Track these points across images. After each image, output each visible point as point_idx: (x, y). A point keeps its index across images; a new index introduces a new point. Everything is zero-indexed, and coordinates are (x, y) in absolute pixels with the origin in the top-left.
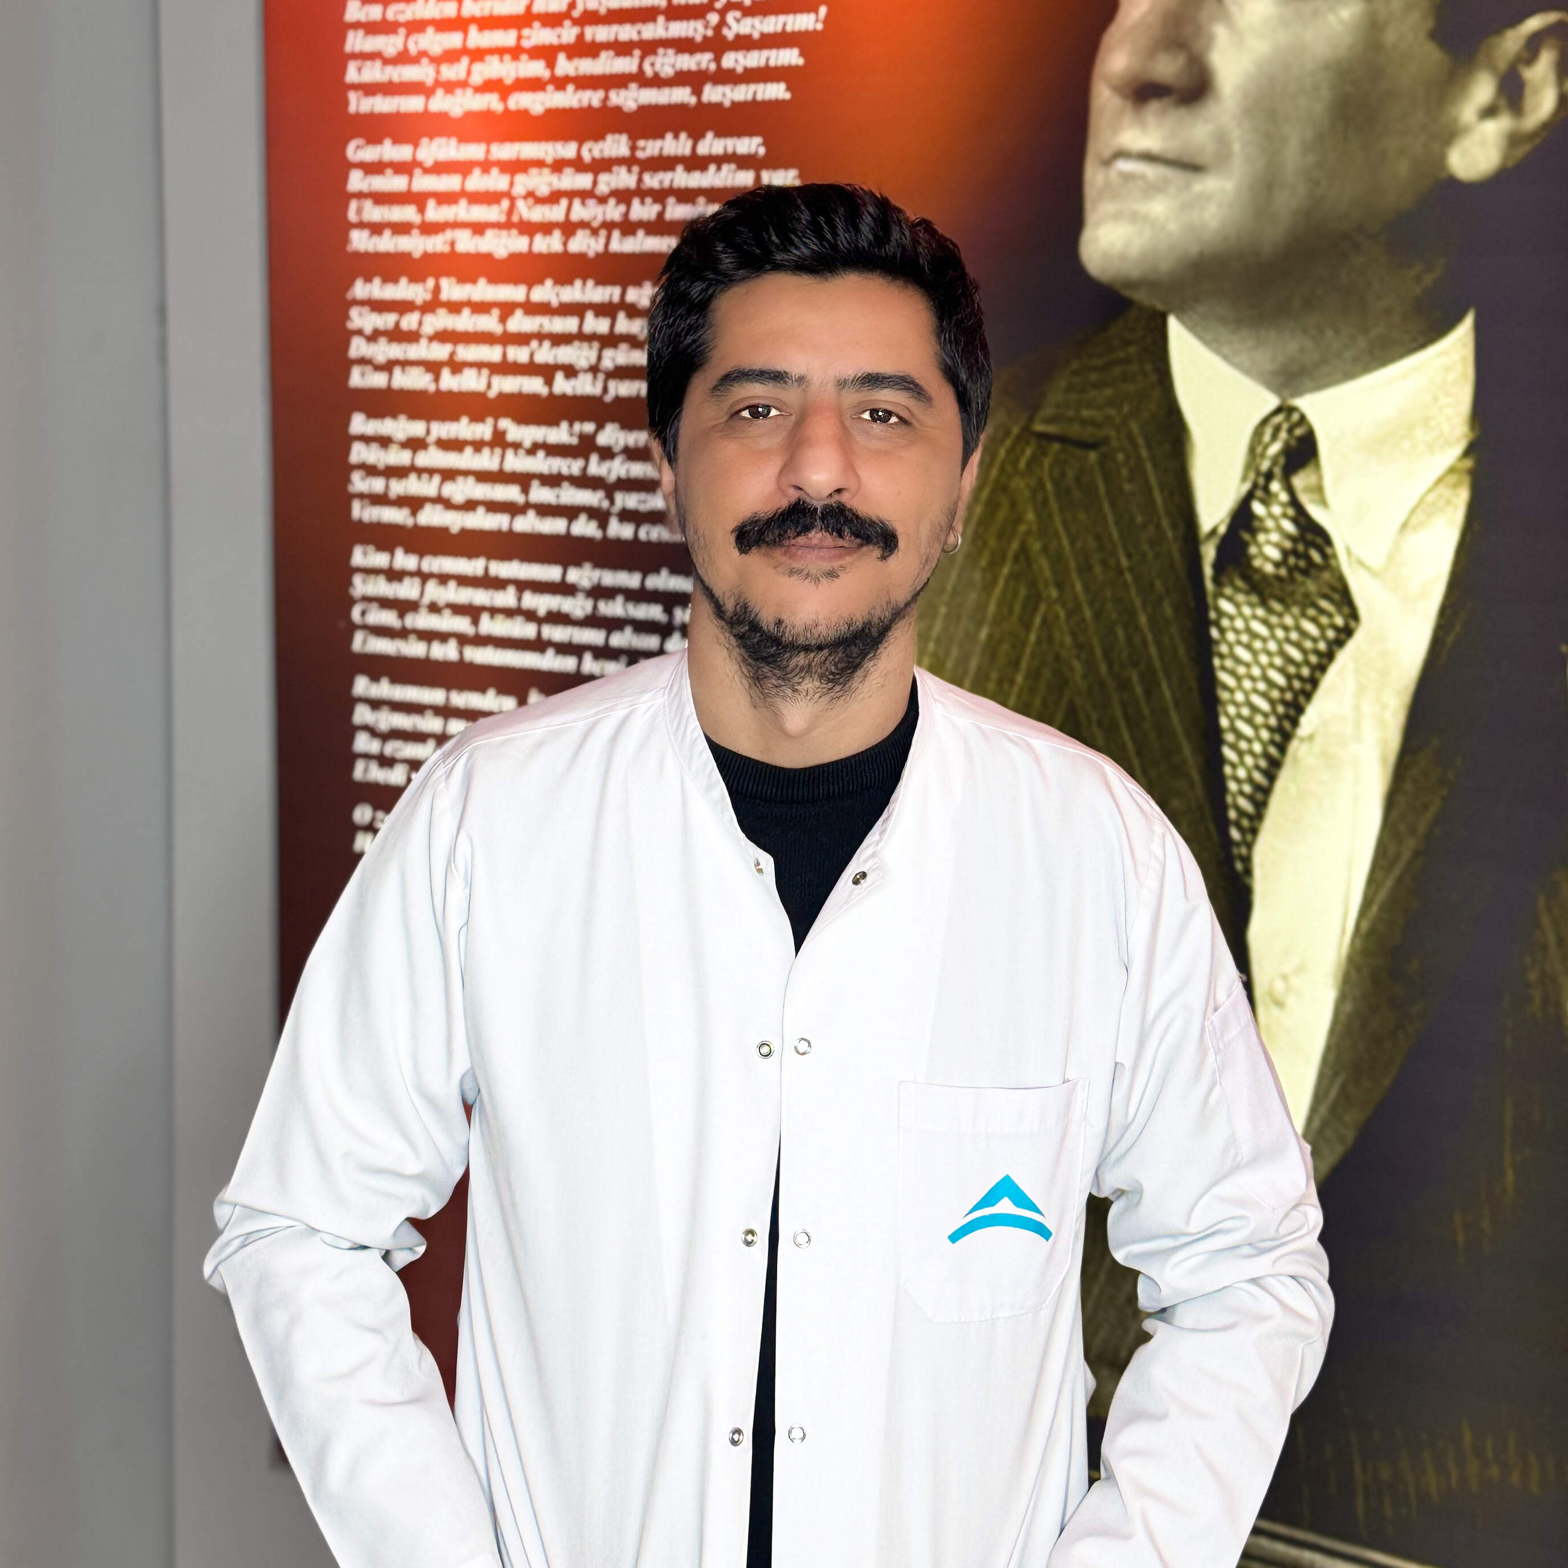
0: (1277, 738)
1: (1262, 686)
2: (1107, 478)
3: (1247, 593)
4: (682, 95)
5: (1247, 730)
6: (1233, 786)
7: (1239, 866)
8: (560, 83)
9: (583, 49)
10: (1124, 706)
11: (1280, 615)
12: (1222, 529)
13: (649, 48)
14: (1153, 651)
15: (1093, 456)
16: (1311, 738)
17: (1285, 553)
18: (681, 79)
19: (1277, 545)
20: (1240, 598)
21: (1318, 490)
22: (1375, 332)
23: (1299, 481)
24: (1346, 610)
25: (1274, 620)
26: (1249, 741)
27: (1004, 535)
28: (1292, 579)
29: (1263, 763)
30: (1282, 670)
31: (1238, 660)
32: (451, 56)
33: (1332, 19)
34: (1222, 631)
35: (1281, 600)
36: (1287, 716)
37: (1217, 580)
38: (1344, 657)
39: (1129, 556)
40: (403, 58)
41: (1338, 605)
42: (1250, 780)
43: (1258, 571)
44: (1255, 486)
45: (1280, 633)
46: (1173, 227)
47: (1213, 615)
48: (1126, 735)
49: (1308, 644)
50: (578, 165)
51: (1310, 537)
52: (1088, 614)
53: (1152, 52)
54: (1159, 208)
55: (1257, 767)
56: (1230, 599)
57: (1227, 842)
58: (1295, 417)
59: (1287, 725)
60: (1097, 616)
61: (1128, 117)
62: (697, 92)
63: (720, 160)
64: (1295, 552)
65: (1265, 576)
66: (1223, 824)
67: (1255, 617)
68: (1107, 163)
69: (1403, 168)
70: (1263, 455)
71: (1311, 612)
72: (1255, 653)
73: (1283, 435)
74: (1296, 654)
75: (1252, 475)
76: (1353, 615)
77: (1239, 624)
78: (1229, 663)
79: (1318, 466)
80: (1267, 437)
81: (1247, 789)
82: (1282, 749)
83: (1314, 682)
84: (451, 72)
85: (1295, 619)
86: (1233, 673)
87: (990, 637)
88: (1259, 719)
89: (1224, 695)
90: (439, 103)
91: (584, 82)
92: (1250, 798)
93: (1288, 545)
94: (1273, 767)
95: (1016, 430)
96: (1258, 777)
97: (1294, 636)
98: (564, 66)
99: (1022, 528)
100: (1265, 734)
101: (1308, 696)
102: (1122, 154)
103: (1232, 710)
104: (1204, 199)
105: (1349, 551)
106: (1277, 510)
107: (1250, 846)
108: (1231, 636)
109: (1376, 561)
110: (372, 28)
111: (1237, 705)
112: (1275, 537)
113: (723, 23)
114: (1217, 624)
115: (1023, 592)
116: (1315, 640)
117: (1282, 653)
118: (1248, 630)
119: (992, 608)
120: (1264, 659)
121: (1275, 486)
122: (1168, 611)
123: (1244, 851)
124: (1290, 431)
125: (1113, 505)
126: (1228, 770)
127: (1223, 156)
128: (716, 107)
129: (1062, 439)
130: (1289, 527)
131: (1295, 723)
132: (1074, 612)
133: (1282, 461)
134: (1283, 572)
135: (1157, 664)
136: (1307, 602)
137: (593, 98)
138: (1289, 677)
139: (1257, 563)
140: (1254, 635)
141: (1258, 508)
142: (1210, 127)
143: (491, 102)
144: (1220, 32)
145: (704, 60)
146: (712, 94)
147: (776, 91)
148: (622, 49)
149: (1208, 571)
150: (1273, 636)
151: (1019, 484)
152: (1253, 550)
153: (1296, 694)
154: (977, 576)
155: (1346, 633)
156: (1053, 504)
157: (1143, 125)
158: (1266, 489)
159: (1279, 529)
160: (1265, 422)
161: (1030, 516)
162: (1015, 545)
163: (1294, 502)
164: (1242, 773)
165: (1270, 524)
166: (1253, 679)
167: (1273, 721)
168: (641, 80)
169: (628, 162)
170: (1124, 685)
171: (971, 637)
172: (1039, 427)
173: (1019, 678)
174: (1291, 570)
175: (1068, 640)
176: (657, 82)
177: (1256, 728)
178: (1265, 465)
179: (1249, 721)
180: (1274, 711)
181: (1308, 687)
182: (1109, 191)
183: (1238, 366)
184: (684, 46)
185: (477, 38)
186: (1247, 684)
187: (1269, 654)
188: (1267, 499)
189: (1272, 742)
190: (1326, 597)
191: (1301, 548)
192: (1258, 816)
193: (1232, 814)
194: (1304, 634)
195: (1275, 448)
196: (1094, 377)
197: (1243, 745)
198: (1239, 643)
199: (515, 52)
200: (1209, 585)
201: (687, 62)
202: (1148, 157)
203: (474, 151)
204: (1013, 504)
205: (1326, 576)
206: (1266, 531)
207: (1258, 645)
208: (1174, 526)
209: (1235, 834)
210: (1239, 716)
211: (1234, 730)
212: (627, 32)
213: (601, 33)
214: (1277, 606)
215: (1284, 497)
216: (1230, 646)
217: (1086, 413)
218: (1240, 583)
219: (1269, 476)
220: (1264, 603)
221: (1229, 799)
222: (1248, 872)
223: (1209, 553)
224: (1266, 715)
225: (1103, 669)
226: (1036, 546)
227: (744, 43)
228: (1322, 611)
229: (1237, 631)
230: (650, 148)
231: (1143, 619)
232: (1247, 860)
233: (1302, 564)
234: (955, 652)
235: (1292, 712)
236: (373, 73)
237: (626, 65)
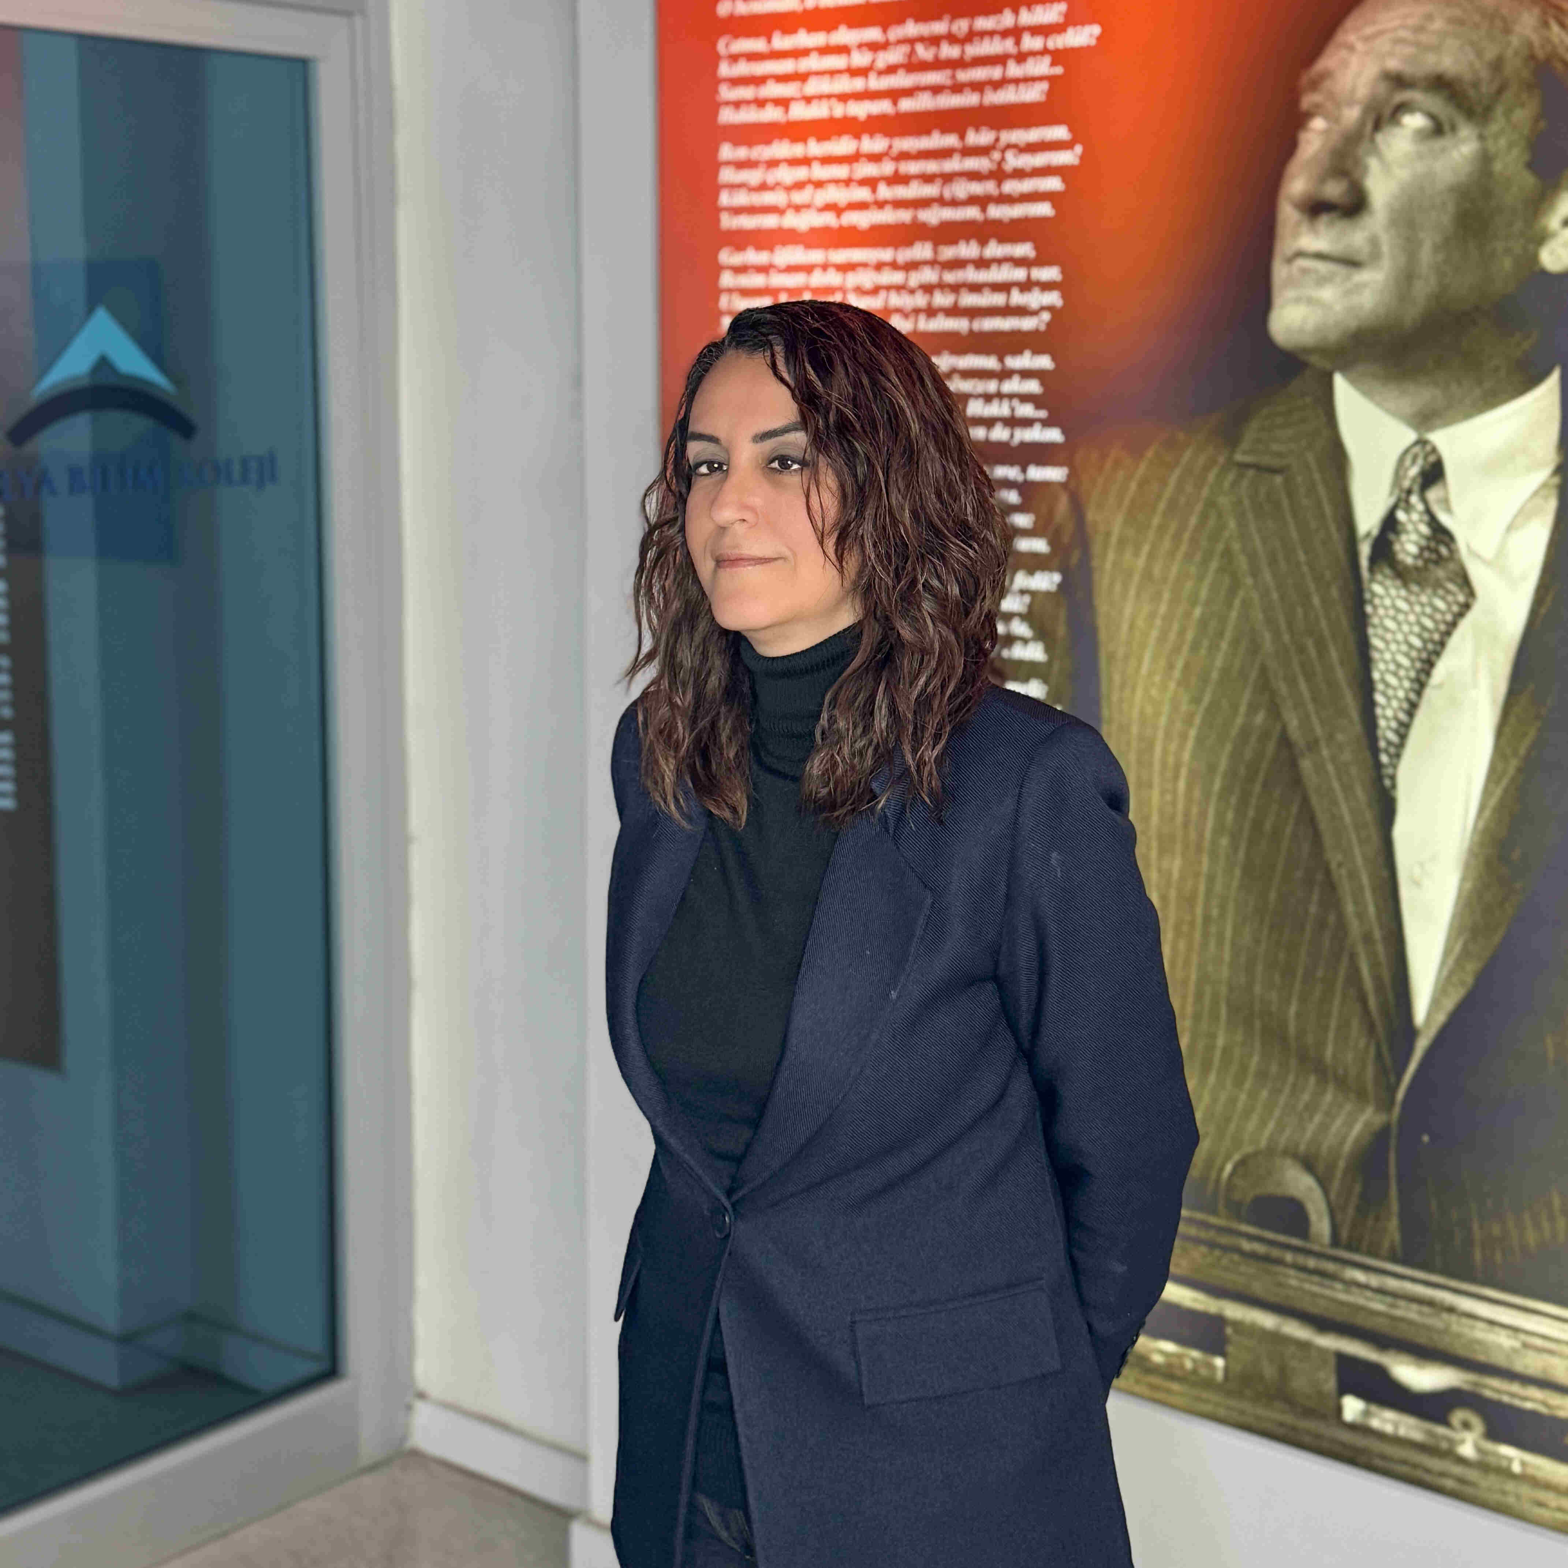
0: (1416, 686)
1: (1404, 648)
2: (1290, 495)
3: (1393, 578)
4: (972, 213)
5: (1392, 680)
6: (1382, 723)
7: (1387, 782)
8: (881, 205)
9: (898, 179)
10: (1303, 665)
11: (1418, 595)
12: (1375, 532)
13: (948, 178)
14: (1323, 624)
15: (1278, 479)
16: (1440, 686)
17: (1422, 549)
18: (972, 200)
19: (1416, 543)
20: (1388, 582)
21: (1446, 503)
22: (1487, 385)
23: (1433, 494)
24: (1466, 590)
25: (1413, 598)
26: (1395, 689)
27: (1214, 538)
28: (1426, 568)
29: (1405, 706)
30: (1419, 636)
31: (1386, 629)
32: (799, 186)
33: (1455, 154)
34: (1375, 607)
35: (1419, 583)
36: (1422, 670)
37: (1371, 570)
38: (1465, 624)
39: (1306, 553)
40: (763, 187)
41: (1461, 588)
42: (1396, 718)
43: (1402, 563)
44: (1399, 500)
45: (1418, 609)
46: (1338, 308)
47: (1367, 596)
48: (1303, 686)
49: (1438, 617)
50: (894, 265)
51: (1440, 536)
52: (1275, 596)
53: (1322, 180)
54: (1327, 294)
55: (1401, 708)
56: (1381, 583)
57: (1378, 765)
58: (1428, 448)
59: (1423, 677)
60: (1282, 598)
61: (1304, 228)
62: (984, 210)
63: (1000, 261)
64: (1428, 548)
65: (1406, 567)
66: (1375, 751)
67: (1399, 597)
68: (1290, 260)
69: (1507, 263)
70: (1405, 476)
71: (1441, 592)
72: (1399, 624)
73: (1420, 462)
74: (1429, 623)
75: (1397, 492)
76: (1471, 594)
77: (1387, 602)
78: (1380, 631)
79: (1445, 485)
80: (1408, 462)
81: (1394, 724)
82: (1419, 693)
83: (1442, 644)
84: (798, 197)
85: (1429, 597)
86: (1383, 639)
87: (1203, 614)
88: (1402, 673)
89: (1376, 655)
90: (791, 221)
91: (899, 204)
92: (1397, 732)
93: (1423, 543)
94: (1412, 708)
95: (1221, 460)
96: (1402, 716)
97: (1428, 610)
98: (884, 192)
99: (1226, 534)
100: (1407, 684)
101: (1438, 654)
102: (1300, 254)
103: (1382, 666)
104: (1359, 288)
105: (1468, 547)
106: (1415, 517)
107: (1395, 767)
108: (1381, 611)
109: (1488, 553)
110: (741, 165)
111: (1386, 662)
112: (1414, 537)
113: (1003, 159)
114: (1371, 602)
115: (1227, 580)
116: (1443, 613)
117: (1419, 623)
118: (1394, 607)
119: (1204, 594)
120: (1406, 628)
121: (1414, 499)
122: (1335, 592)
123: (1390, 771)
124: (1425, 458)
125: (1295, 515)
126: (1379, 711)
127: (1375, 255)
128: (998, 223)
129: (1257, 467)
130: (1424, 529)
131: (1428, 674)
132: (1265, 594)
133: (1419, 480)
134: (1420, 563)
135: (1327, 633)
136: (1437, 585)
137: (905, 216)
138: (1425, 641)
139: (1401, 556)
140: (1398, 610)
141: (1401, 515)
142: (1366, 234)
143: (829, 219)
144: (1373, 163)
145: (989, 187)
146: (996, 212)
147: (1044, 209)
148: (927, 179)
149: (1364, 562)
150: (1412, 611)
151: (1224, 501)
152: (1397, 547)
153: (1430, 653)
154: (1193, 570)
155: (1466, 607)
156: (1250, 516)
157: (1316, 233)
158: (1407, 502)
159: (1417, 531)
160: (1406, 451)
161: (1232, 524)
162: (1220, 547)
163: (1428, 511)
164: (1389, 713)
165: (1410, 527)
166: (1397, 642)
167: (1413, 674)
168: (941, 201)
169: (933, 263)
170: (1302, 650)
171: (1188, 615)
172: (1239, 457)
173: (1224, 645)
174: (1427, 561)
175: (1260, 616)
176: (954, 203)
177: (1400, 679)
178: (1406, 484)
179: (1395, 674)
180: (1413, 667)
181: (1438, 648)
182: (1291, 282)
183: (1388, 411)
184: (974, 176)
185: (819, 172)
186: (1393, 647)
187: (1410, 624)
188: (1408, 508)
189: (1412, 690)
190: (1451, 580)
191: (1433, 544)
192: (1401, 745)
193: (1382, 744)
194: (1435, 609)
195: (1414, 471)
196: (1279, 420)
197: (1390, 692)
198: (1387, 616)
199: (848, 182)
200: (1365, 573)
201: (977, 188)
202: (1320, 256)
203: (816, 256)
204: (1220, 516)
205: (1452, 566)
206: (1407, 532)
207: (1401, 617)
208: (1339, 529)
209: (1384, 758)
210: (1387, 670)
211: (1383, 681)
212: (931, 167)
213: (912, 168)
214: (1415, 588)
215: (1420, 507)
216: (1381, 618)
217: (1275, 447)
218: (1388, 571)
219: (1409, 492)
220: (1405, 585)
221: (1380, 733)
222: (1394, 786)
223: (1365, 550)
224: (1407, 670)
225: (1286, 638)
226: (1236, 546)
227: (1020, 174)
228: (1448, 592)
229: (1386, 608)
230: (948, 253)
231: (1316, 601)
232: (1393, 778)
233: (1434, 556)
234: (1176, 627)
235: (1426, 667)
236: (742, 199)
237: (930, 191)
